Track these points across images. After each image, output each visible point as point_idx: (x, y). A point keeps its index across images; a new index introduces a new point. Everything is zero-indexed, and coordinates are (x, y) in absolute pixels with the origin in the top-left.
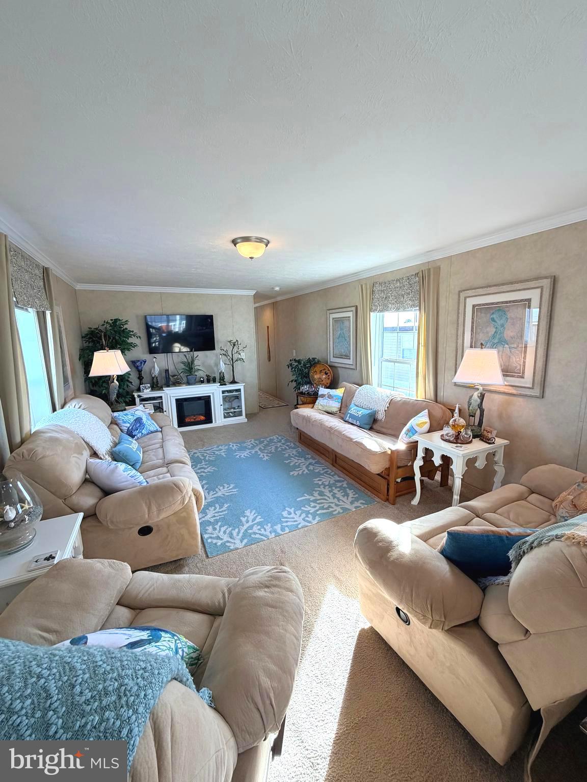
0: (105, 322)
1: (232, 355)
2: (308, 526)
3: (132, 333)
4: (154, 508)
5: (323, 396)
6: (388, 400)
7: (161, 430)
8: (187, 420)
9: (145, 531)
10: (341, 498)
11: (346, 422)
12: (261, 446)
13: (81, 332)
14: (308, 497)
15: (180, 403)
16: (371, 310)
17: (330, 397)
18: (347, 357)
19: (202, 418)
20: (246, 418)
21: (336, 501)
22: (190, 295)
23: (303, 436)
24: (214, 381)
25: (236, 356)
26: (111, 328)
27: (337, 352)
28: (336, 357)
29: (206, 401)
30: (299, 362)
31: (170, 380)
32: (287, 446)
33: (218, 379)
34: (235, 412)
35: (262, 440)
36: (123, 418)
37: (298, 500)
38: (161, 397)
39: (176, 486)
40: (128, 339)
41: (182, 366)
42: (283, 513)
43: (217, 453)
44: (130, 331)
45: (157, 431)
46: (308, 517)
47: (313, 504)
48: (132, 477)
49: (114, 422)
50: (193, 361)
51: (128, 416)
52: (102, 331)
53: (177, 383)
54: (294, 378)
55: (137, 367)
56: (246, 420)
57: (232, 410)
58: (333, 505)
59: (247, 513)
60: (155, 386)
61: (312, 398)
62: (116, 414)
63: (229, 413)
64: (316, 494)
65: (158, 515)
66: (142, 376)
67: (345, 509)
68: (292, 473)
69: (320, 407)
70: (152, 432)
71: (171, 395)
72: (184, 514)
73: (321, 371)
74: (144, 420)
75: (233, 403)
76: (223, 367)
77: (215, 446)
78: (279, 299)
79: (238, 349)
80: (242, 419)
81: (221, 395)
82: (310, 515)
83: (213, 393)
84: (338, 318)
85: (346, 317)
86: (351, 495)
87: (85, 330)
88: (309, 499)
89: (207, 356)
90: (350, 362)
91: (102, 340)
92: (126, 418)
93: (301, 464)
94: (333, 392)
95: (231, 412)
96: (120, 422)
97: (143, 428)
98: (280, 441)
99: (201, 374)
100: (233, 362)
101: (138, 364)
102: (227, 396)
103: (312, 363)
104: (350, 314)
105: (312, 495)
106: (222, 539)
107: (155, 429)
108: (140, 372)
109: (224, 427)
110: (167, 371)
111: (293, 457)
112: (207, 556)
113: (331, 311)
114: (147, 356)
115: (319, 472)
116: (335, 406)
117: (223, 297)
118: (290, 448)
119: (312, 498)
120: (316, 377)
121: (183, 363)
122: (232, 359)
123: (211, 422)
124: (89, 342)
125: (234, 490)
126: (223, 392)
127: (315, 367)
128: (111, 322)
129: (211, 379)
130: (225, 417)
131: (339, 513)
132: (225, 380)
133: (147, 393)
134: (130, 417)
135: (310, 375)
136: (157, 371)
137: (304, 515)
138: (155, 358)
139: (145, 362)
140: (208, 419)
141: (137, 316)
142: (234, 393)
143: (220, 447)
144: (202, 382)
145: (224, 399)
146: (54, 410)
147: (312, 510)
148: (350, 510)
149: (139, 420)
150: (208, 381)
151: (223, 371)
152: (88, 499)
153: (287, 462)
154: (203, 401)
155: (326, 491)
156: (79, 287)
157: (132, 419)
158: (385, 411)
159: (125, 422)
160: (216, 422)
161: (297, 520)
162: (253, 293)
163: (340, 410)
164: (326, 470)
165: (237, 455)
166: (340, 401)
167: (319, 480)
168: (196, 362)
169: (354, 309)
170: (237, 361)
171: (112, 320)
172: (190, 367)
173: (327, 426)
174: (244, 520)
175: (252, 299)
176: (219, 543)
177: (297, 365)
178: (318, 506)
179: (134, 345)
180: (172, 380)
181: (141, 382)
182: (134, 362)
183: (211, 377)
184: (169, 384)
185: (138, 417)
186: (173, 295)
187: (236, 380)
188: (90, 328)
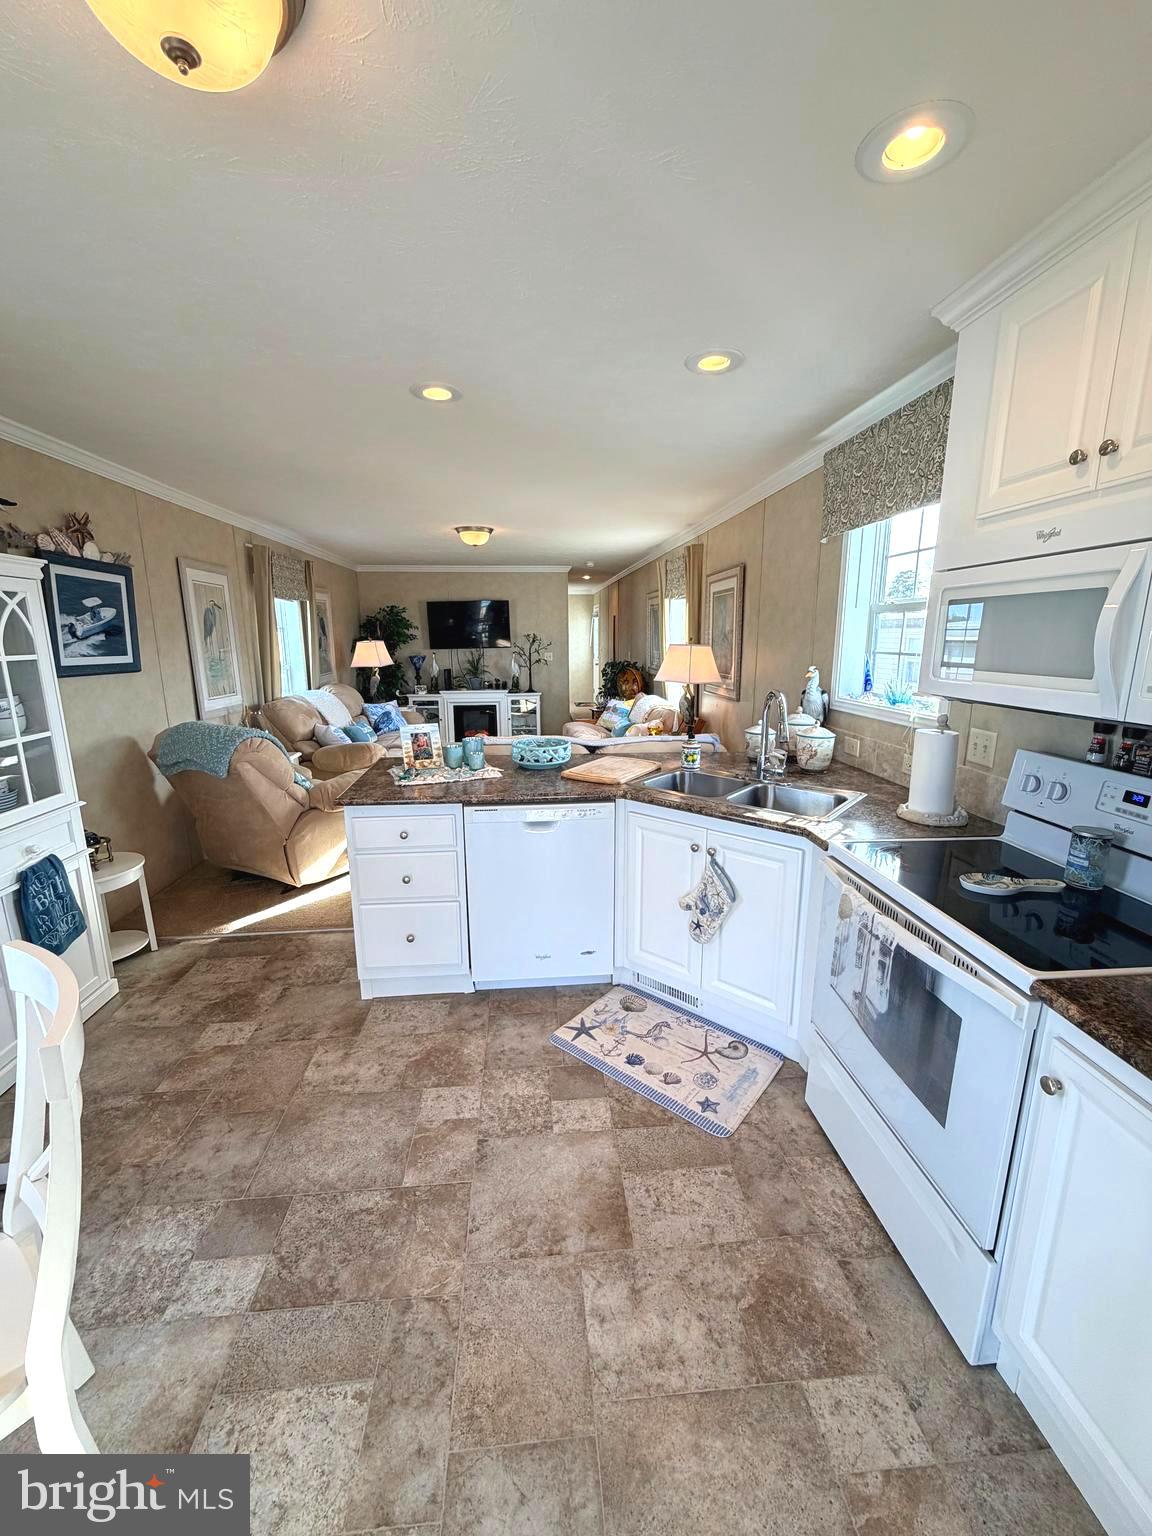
0: (380, 609)
1: (530, 654)
3: (408, 623)
6: (648, 709)
8: (467, 733)
13: (360, 621)
15: (460, 711)
16: (665, 597)
17: (615, 710)
19: (485, 732)
22: (482, 574)
24: (504, 687)
25: (535, 657)
26: (388, 616)
29: (490, 712)
31: (448, 682)
33: (510, 684)
34: (525, 729)
36: (373, 711)
38: (436, 703)
40: (408, 630)
41: (468, 666)
44: (410, 620)
49: (363, 713)
50: (479, 660)
51: (376, 710)
52: (377, 620)
53: (458, 686)
55: (415, 664)
60: (434, 688)
62: (366, 705)
63: (518, 729)
66: (420, 676)
69: (602, 723)
71: (449, 701)
74: (393, 715)
76: (515, 669)
81: (510, 705)
83: (499, 702)
84: (653, 606)
87: (364, 620)
89: (501, 656)
95: (521, 729)
96: (369, 713)
97: (391, 723)
99: (490, 676)
100: (530, 664)
101: (415, 660)
108: (417, 670)
110: (448, 672)
113: (649, 596)
114: (427, 652)
117: (525, 576)
121: (467, 662)
122: (530, 661)
124: (355, 632)
126: (511, 702)
128: (388, 610)
129: (501, 685)
130: (514, 734)
132: (518, 687)
133: (423, 695)
134: (379, 709)
136: (435, 669)
138: (434, 653)
139: (424, 658)
140: (492, 730)
141: (421, 603)
144: (489, 687)
145: (514, 716)
146: (310, 688)
149: (387, 714)
150: (498, 687)
151: (517, 675)
152: (308, 748)
154: (487, 712)
156: (359, 569)
157: (381, 711)
159: (374, 715)
160: (501, 737)
162: (568, 568)
168: (484, 662)
170: (536, 663)
171: (388, 607)
172: (475, 669)
175: (565, 579)
179: (413, 637)
180: (454, 682)
181: (418, 683)
182: (411, 658)
183: (501, 683)
184: (449, 687)
185: (387, 710)
186: (461, 575)
187: (534, 689)
188: (368, 616)
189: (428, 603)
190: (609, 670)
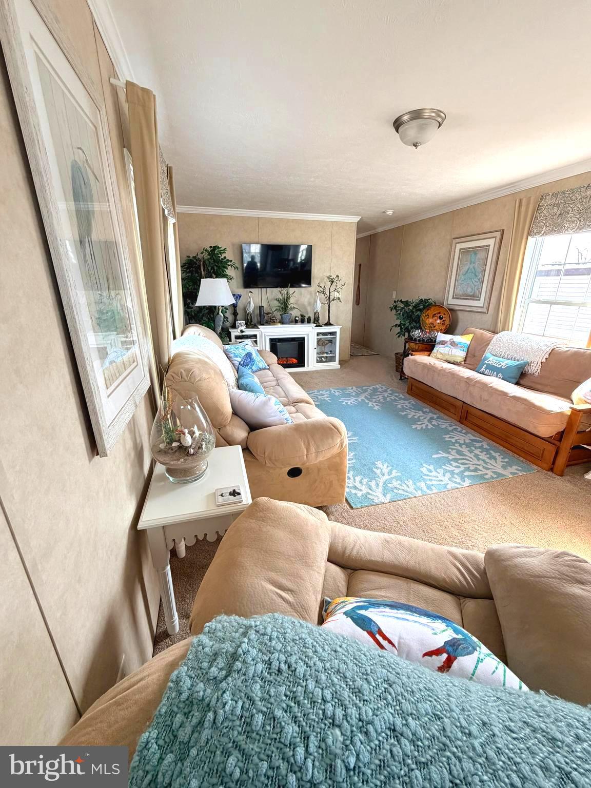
0: (203, 250)
1: (330, 293)
2: (458, 488)
3: (230, 263)
4: (313, 449)
5: (443, 343)
6: (548, 350)
7: (268, 368)
8: (280, 362)
9: (295, 472)
10: (487, 460)
11: (480, 373)
12: (366, 394)
14: (445, 455)
15: (274, 343)
16: (529, 234)
17: (454, 344)
18: (475, 297)
19: (295, 361)
20: (339, 364)
21: (481, 462)
22: (288, 220)
23: (416, 387)
24: (309, 322)
25: (333, 295)
26: (209, 257)
27: (459, 291)
28: (458, 298)
29: (300, 343)
30: (407, 303)
31: (263, 318)
32: (396, 396)
33: (312, 320)
34: (327, 357)
35: (364, 388)
36: (234, 352)
37: (433, 456)
38: (256, 336)
39: (334, 427)
41: (276, 303)
42: (421, 469)
43: (319, 397)
44: (228, 260)
45: (265, 369)
46: (454, 478)
47: (455, 464)
48: (281, 412)
50: (288, 298)
51: (239, 350)
52: (200, 261)
53: (271, 321)
54: (398, 322)
56: (339, 367)
57: (325, 355)
58: (480, 468)
59: (379, 464)
61: (429, 346)
62: (227, 347)
63: (321, 357)
64: (454, 452)
65: (317, 456)
66: (236, 313)
67: (499, 475)
68: (414, 427)
69: (439, 356)
70: (261, 369)
71: (265, 334)
72: (338, 459)
73: (435, 314)
74: (254, 355)
75: (326, 346)
76: (319, 306)
77: (315, 391)
78: (380, 230)
79: (336, 286)
80: (335, 365)
81: (316, 337)
82: (456, 476)
83: (308, 334)
84: (469, 248)
85: (484, 246)
86: (499, 459)
88: (447, 457)
89: (301, 294)
90: (480, 303)
91: (200, 270)
92: (237, 352)
93: (421, 418)
94: (457, 338)
95: (323, 357)
96: (232, 355)
97: (253, 365)
98: (386, 391)
99: (295, 313)
100: (329, 301)
102: (321, 339)
103: (425, 305)
104: (491, 242)
105: (449, 453)
106: (361, 490)
107: (264, 367)
108: (235, 307)
109: (317, 372)
110: (261, 308)
111: (408, 409)
112: (352, 508)
113: (458, 240)
114: (242, 290)
115: (446, 428)
116: (460, 355)
117: (322, 224)
118: (401, 399)
119: (451, 457)
120: (427, 321)
121: (278, 300)
122: (329, 298)
123: (303, 366)
124: (187, 273)
125: (354, 438)
126: (318, 334)
127: (428, 310)
128: (209, 249)
129: (306, 320)
130: (318, 362)
131: (492, 478)
132: (319, 321)
134: (242, 351)
135: (421, 319)
136: (252, 307)
137: (448, 475)
138: (251, 292)
139: (240, 296)
140: (301, 363)
141: (233, 245)
142: (329, 336)
143: (321, 392)
144: (296, 322)
145: (319, 341)
147: (457, 471)
148: (505, 475)
149: (249, 355)
150: (303, 322)
151: (319, 311)
152: (240, 432)
153: (403, 414)
154: (297, 343)
155: (465, 450)
157: (243, 354)
158: (542, 363)
159: (236, 356)
160: (308, 366)
161: (442, 479)
162: (356, 219)
163: (465, 361)
164: (454, 427)
165: (343, 402)
166: (466, 349)
167: (450, 437)
168: (292, 300)
169: (498, 234)
170: (333, 300)
171: (211, 247)
172: (284, 305)
173: (462, 377)
174: (378, 472)
175: (355, 228)
176: (359, 494)
177: (403, 308)
178: (462, 468)
179: (230, 277)
180: (269, 318)
181: (236, 319)
183: (306, 317)
184: (265, 322)
185: (248, 351)
186: (270, 221)
187: (331, 322)
188: (189, 257)
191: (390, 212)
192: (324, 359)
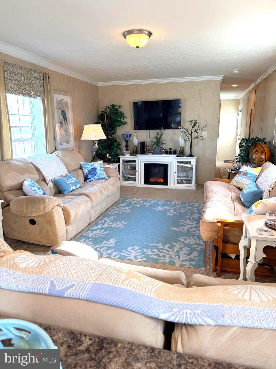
0: (107, 106)
1: (192, 133)
5: (241, 173)
7: (108, 178)
8: (151, 180)
9: (33, 222)
10: (181, 255)
12: (179, 207)
14: (159, 245)
15: (148, 167)
19: (162, 180)
20: (194, 186)
21: (174, 254)
22: (166, 84)
24: (175, 153)
25: (195, 135)
26: (110, 111)
29: (165, 167)
34: (188, 180)
36: (85, 166)
37: (150, 244)
38: (134, 161)
40: (123, 119)
42: (130, 248)
43: (145, 203)
46: (140, 256)
47: (155, 250)
49: (80, 168)
50: (160, 137)
51: (90, 166)
52: (105, 113)
53: (148, 152)
55: (125, 139)
56: (195, 188)
57: (185, 178)
58: (167, 256)
59: (112, 240)
60: (134, 153)
63: (182, 180)
64: (167, 246)
66: (127, 145)
68: (172, 228)
69: (234, 183)
70: (102, 179)
71: (142, 160)
72: (49, 219)
73: (262, 151)
74: (98, 170)
75: (186, 172)
77: (150, 200)
78: (258, 81)
79: (198, 128)
80: (192, 187)
81: (177, 164)
83: (171, 162)
86: (192, 256)
89: (175, 134)
92: (87, 167)
97: (95, 175)
99: (166, 147)
100: (191, 139)
102: (180, 166)
107: (104, 177)
108: (126, 142)
109: (176, 190)
110: (144, 143)
114: (132, 132)
116: (246, 183)
117: (193, 84)
119: (161, 247)
120: (256, 156)
121: (155, 138)
122: (191, 137)
123: (167, 184)
125: (123, 226)
126: (178, 162)
128: (110, 107)
130: (178, 183)
132: (183, 153)
133: (128, 157)
135: (250, 154)
136: (136, 142)
138: (135, 132)
139: (131, 135)
140: (166, 182)
141: (130, 103)
142: (187, 165)
144: (164, 153)
147: (149, 253)
148: (175, 264)
149: (94, 169)
150: (171, 153)
152: (11, 196)
154: (163, 168)
155: (178, 247)
156: (100, 84)
158: (270, 191)
160: (170, 186)
161: (132, 254)
162: (220, 78)
165: (155, 208)
166: (253, 179)
170: (196, 138)
171: (111, 105)
172: (158, 141)
174: (105, 242)
175: (219, 84)
178: (156, 253)
179: (125, 123)
180: (147, 149)
181: (127, 150)
182: (123, 135)
183: (172, 150)
184: (143, 152)
185: (94, 167)
186: (154, 85)
187: (192, 154)
188: (101, 111)
189: (134, 102)
190: (244, 144)
191: (236, 71)
192: (184, 181)
